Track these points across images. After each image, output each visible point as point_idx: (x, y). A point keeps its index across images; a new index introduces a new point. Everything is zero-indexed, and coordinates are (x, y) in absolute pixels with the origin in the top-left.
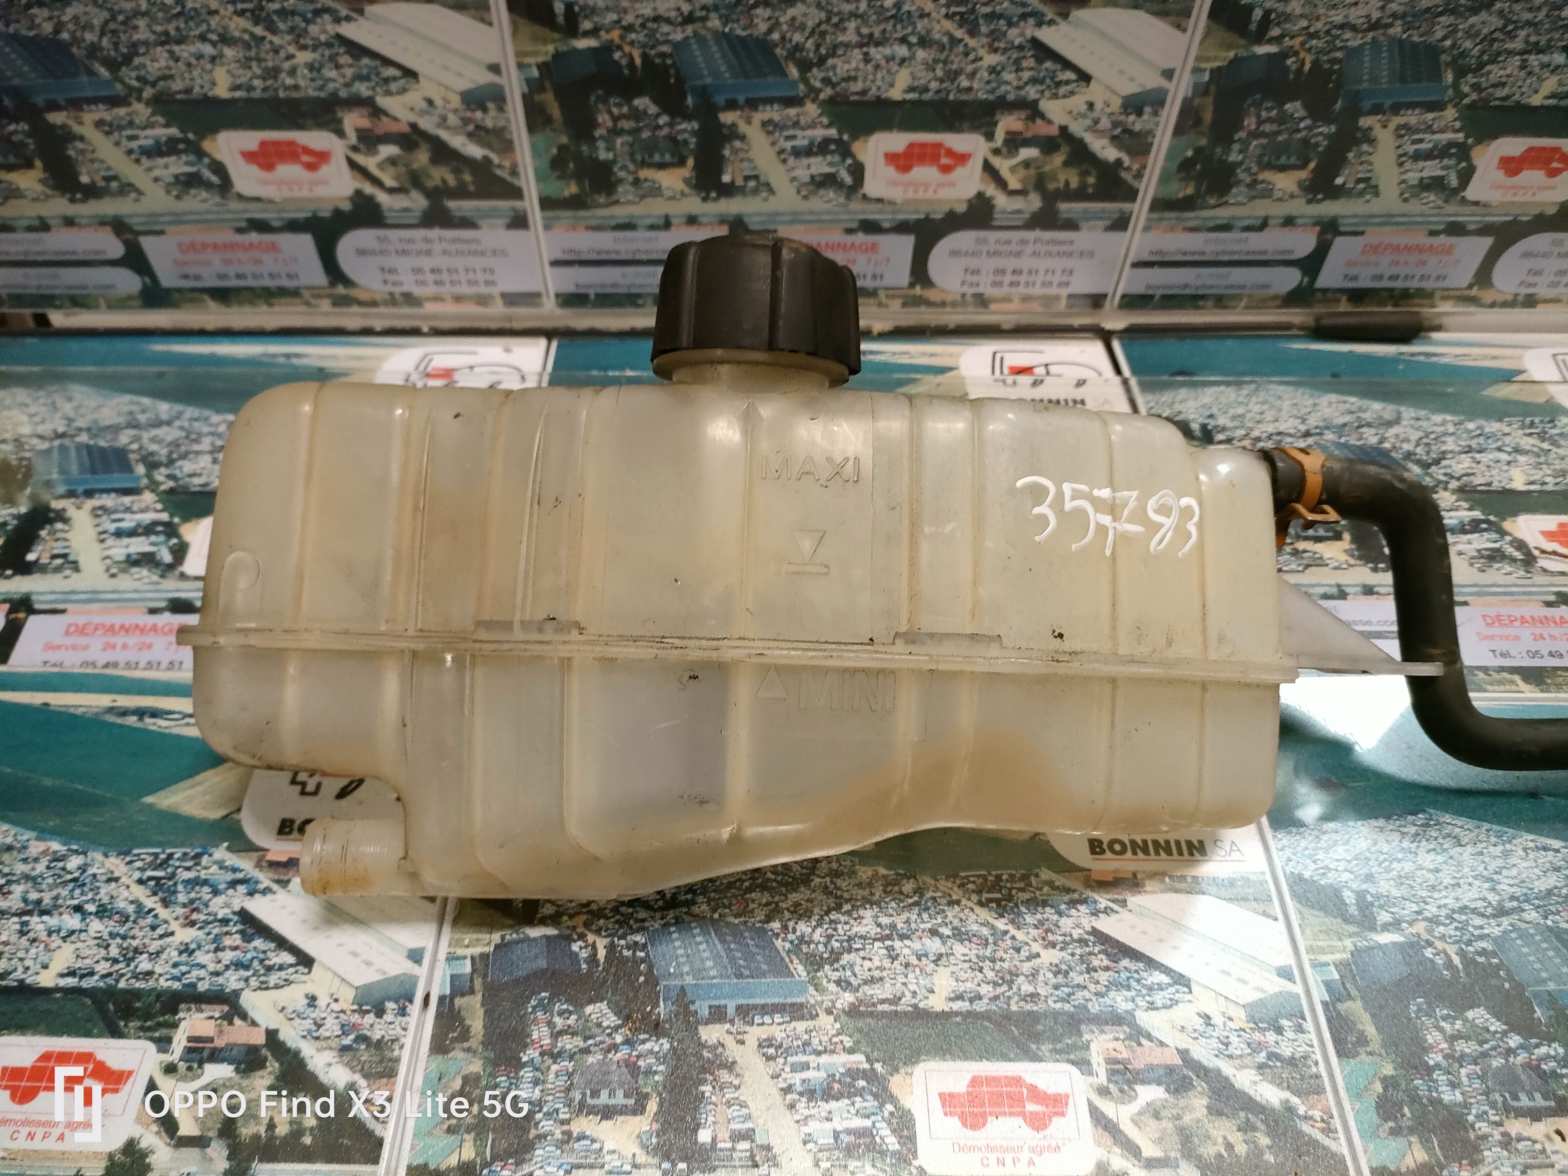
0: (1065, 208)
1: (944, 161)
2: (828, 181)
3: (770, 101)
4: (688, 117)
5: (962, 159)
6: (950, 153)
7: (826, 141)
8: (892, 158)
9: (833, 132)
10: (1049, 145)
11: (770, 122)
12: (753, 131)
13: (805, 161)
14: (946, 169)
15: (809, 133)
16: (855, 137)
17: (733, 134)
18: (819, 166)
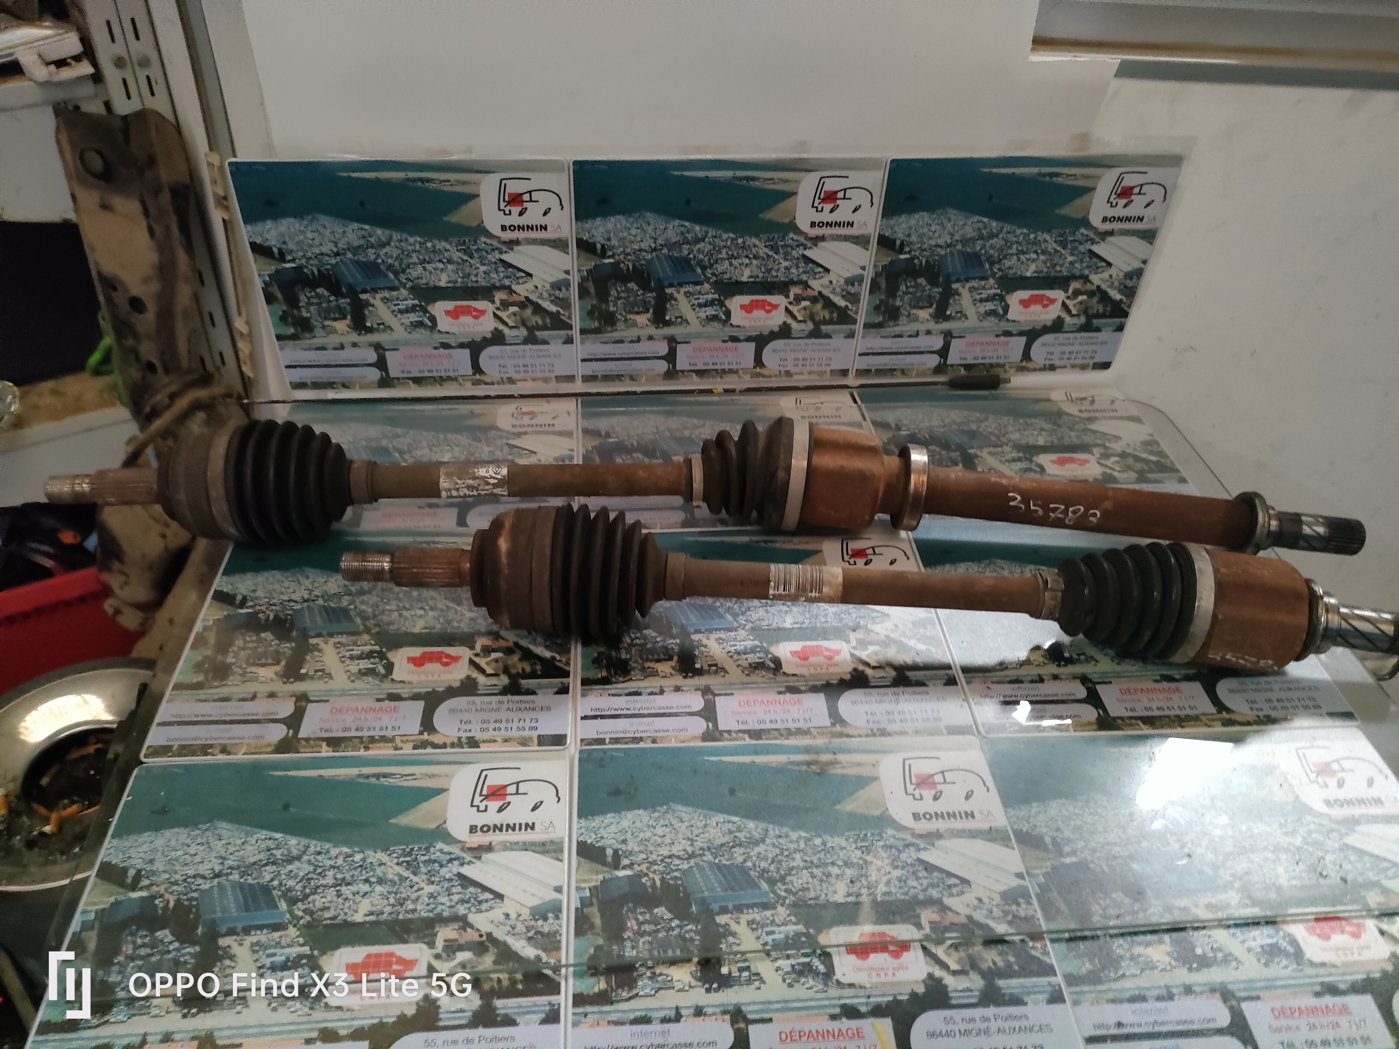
0: (824, 328)
1: (767, 308)
2: (714, 318)
3: (688, 283)
4: (651, 291)
5: (776, 307)
6: (770, 304)
7: (713, 300)
8: (743, 307)
9: (716, 296)
10: (814, 300)
11: (688, 292)
12: (680, 297)
13: (704, 309)
14: (768, 312)
15: (706, 296)
16: (726, 298)
17: (672, 298)
18: (710, 311)
